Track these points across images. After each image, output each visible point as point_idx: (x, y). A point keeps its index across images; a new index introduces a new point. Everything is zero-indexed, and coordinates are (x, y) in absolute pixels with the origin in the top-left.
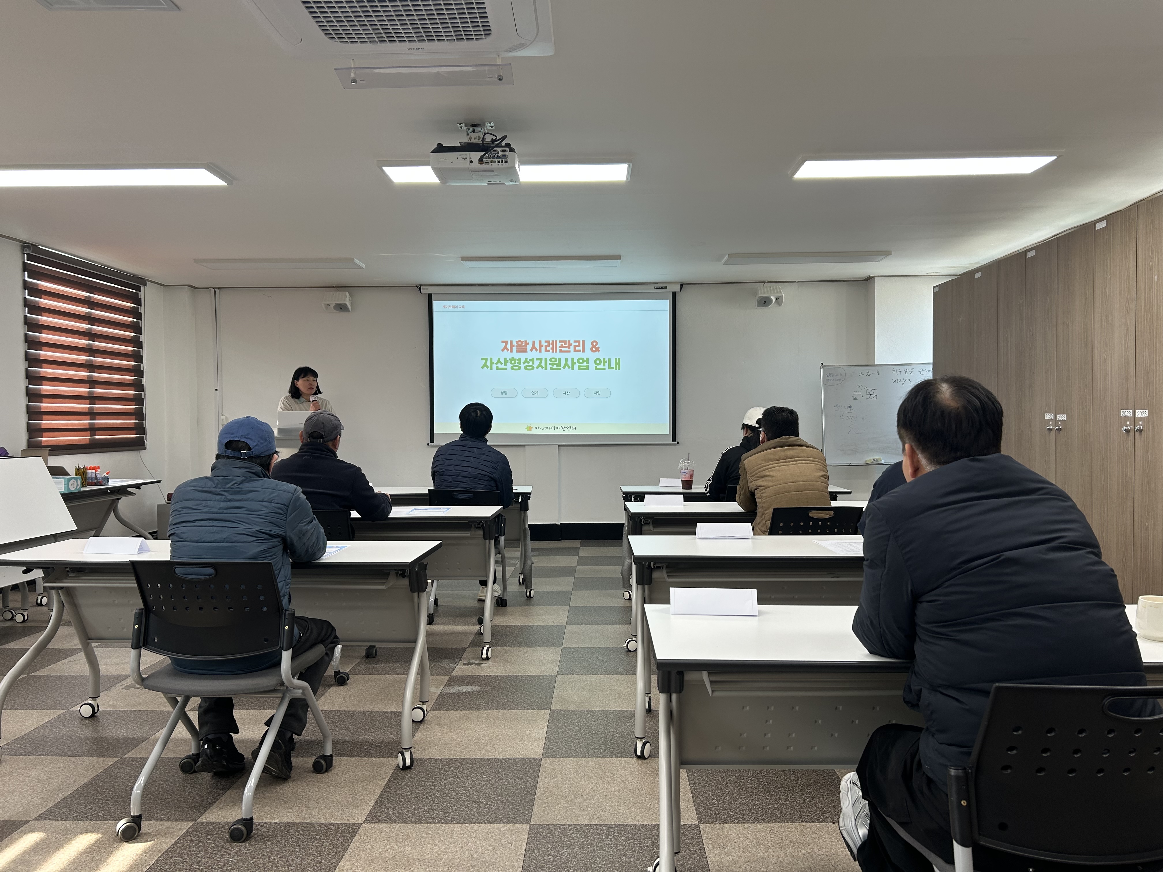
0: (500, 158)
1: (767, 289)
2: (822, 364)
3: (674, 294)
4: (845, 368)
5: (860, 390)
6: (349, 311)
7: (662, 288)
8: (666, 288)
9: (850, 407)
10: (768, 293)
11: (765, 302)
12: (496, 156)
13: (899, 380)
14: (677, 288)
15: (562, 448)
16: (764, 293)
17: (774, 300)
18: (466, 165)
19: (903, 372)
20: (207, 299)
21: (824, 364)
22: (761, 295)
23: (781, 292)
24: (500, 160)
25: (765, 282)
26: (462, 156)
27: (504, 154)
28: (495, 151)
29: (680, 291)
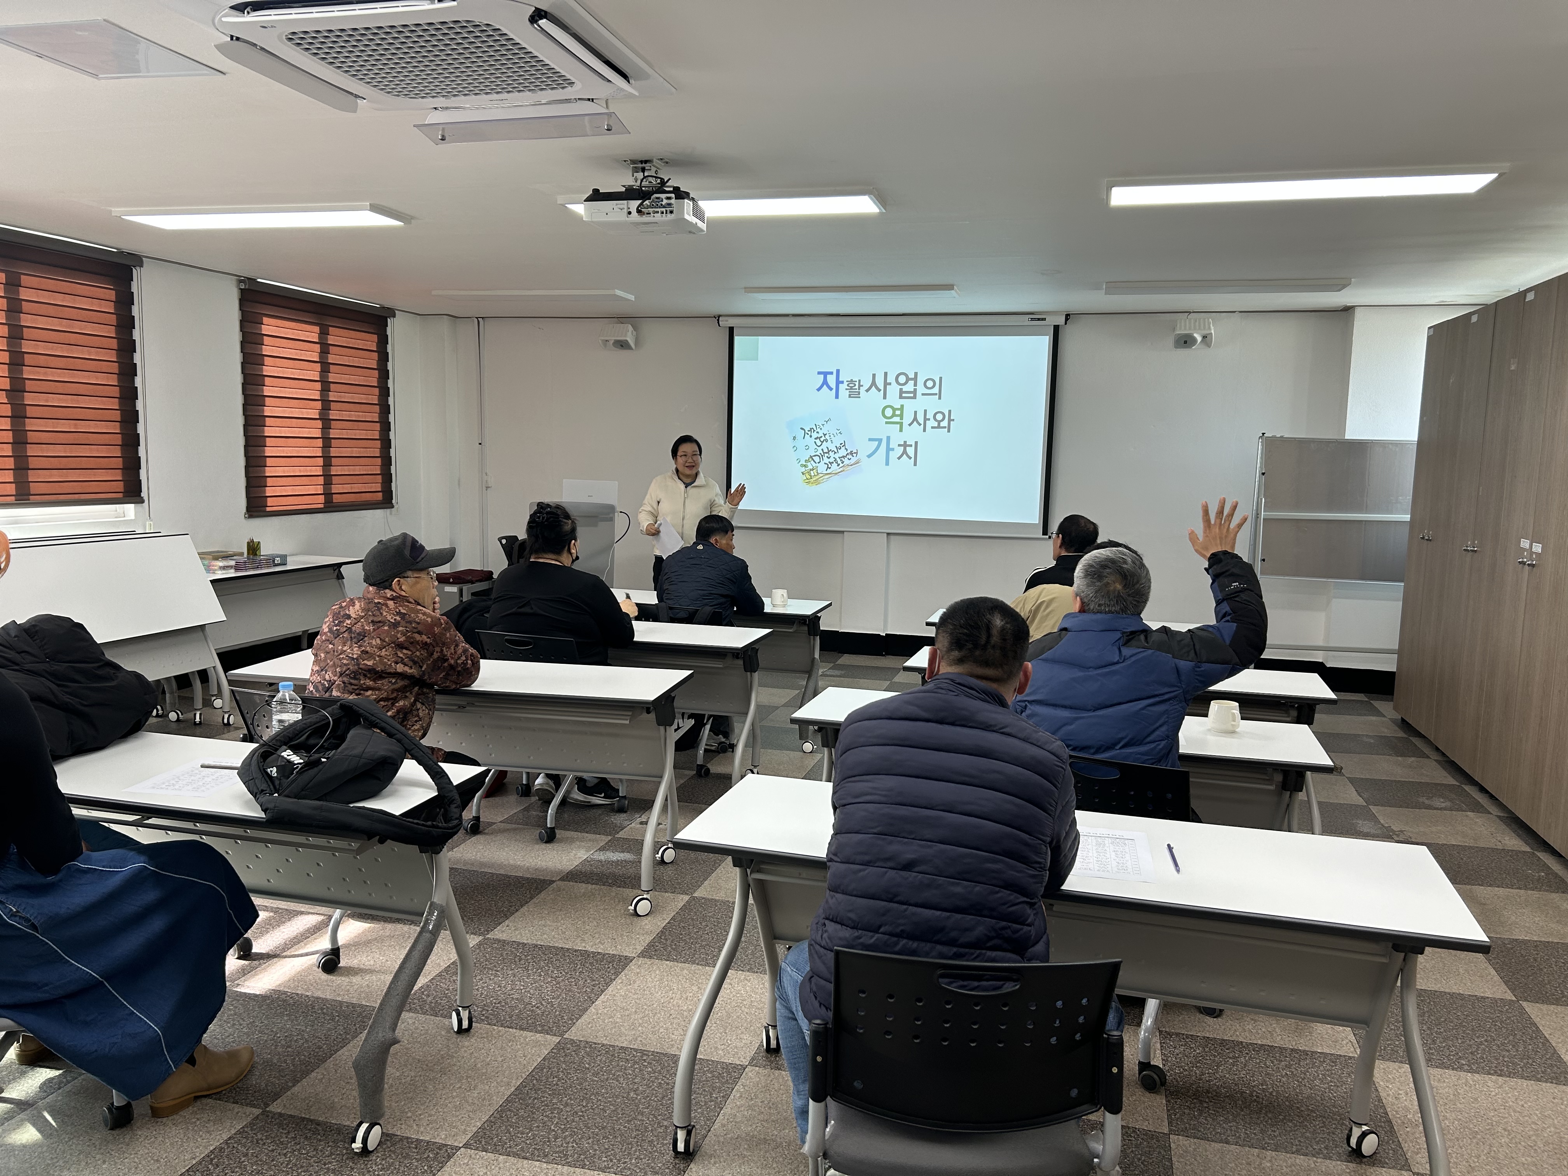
0: (664, 207)
1: (1190, 323)
3: (1056, 329)
6: (632, 349)
7: (1039, 319)
8: (1044, 319)
10: (1190, 329)
11: (1186, 342)
12: (660, 205)
14: (1061, 320)
15: (891, 537)
16: (1185, 329)
17: (1199, 339)
18: (622, 217)
20: (469, 331)
22: (1182, 330)
23: (1209, 328)
24: (664, 210)
25: (1190, 312)
26: (619, 206)
27: (669, 201)
28: (657, 198)
29: (1066, 324)
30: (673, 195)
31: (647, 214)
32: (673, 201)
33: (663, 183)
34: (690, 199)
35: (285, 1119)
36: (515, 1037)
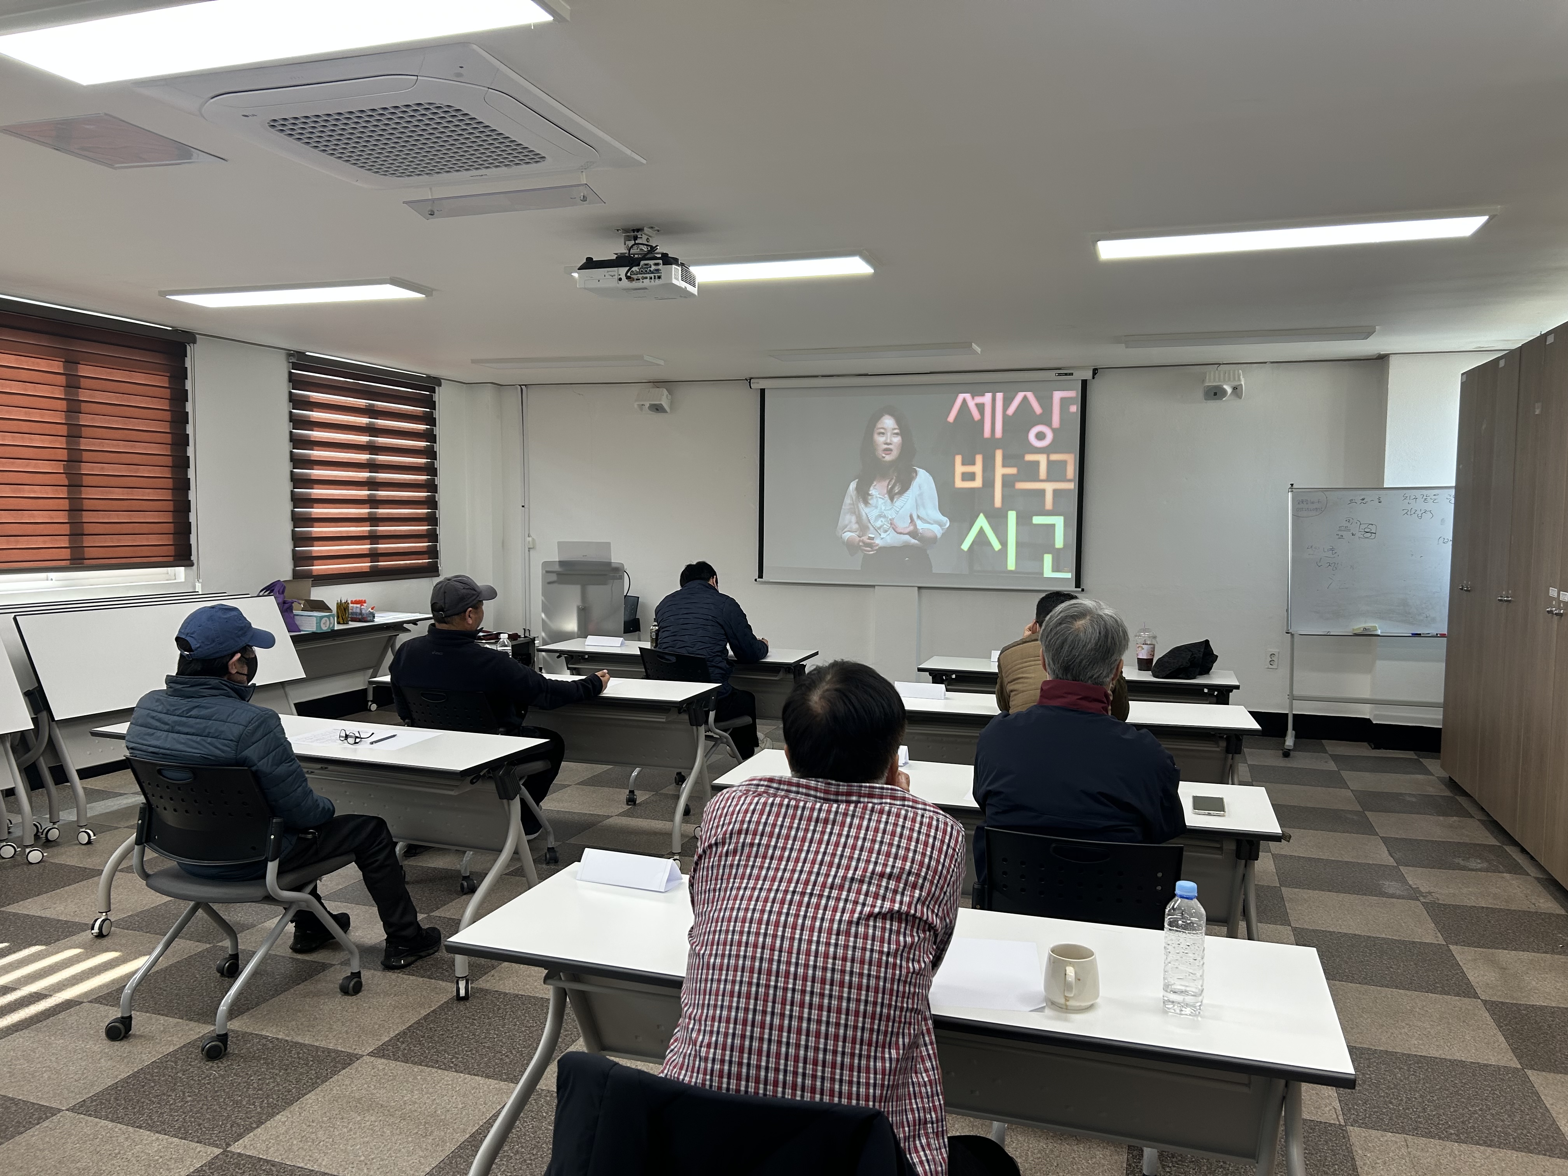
0: (652, 273)
1: (1219, 375)
2: (1292, 485)
3: (1084, 383)
4: (1326, 493)
5: (1348, 524)
6: (666, 412)
7: (1066, 374)
8: (1071, 374)
9: (1332, 550)
10: (1219, 381)
11: (1216, 393)
12: (648, 271)
13: (1413, 511)
14: (1088, 375)
15: (923, 591)
16: (1214, 381)
17: (1229, 390)
18: (613, 283)
19: (1420, 500)
20: (512, 399)
21: (1294, 486)
22: (1210, 383)
23: (1239, 380)
24: (652, 275)
25: (1220, 364)
26: (610, 273)
27: (657, 267)
28: (646, 265)
29: (1093, 378)
30: (661, 262)
31: (637, 279)
32: (660, 267)
33: (653, 249)
34: (678, 265)
35: (243, 1160)
36: (479, 1085)
